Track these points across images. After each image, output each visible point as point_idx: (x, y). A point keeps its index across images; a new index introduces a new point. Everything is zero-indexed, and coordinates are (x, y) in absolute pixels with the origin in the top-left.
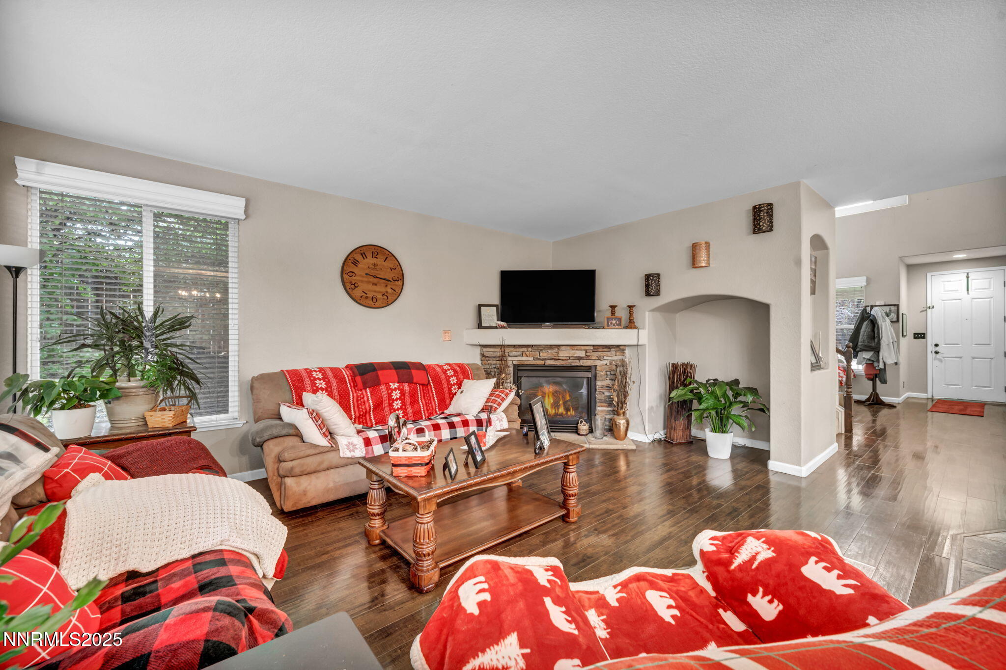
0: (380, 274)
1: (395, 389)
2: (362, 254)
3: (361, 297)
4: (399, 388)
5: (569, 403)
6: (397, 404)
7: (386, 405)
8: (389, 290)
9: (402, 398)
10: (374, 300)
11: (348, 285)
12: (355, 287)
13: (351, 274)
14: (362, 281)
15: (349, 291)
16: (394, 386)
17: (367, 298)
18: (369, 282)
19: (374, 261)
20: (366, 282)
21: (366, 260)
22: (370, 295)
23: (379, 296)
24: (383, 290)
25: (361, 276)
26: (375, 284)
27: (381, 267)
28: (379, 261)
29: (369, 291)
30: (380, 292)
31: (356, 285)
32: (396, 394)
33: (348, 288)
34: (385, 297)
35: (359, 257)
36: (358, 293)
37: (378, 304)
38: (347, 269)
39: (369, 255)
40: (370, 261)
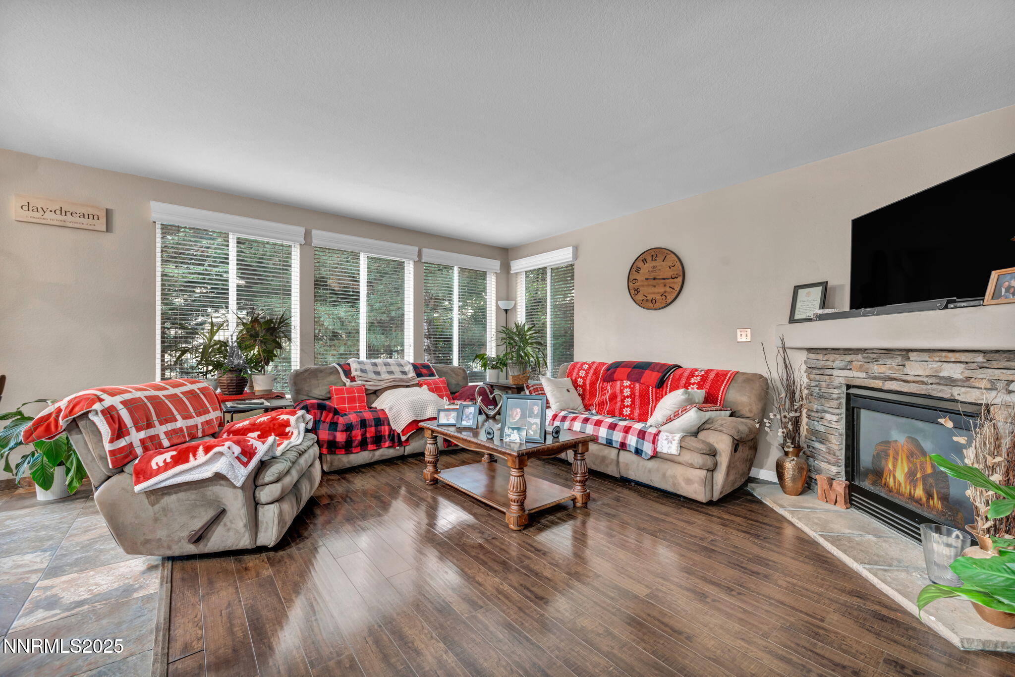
0: (659, 276)
1: (627, 387)
2: (643, 261)
3: (643, 300)
4: (629, 387)
5: (931, 481)
6: (628, 402)
7: (619, 400)
8: (668, 289)
9: (632, 396)
10: (654, 301)
11: (633, 292)
12: (638, 292)
13: (634, 282)
14: (643, 286)
15: (633, 296)
16: (627, 383)
17: (647, 300)
18: (648, 285)
19: (654, 263)
20: (646, 285)
21: (647, 265)
22: (650, 298)
23: (658, 297)
24: (662, 290)
25: (642, 281)
26: (654, 286)
27: (660, 268)
28: (658, 263)
29: (649, 294)
30: (659, 293)
31: (638, 290)
32: (627, 392)
33: (632, 294)
34: (664, 297)
35: (640, 264)
36: (640, 297)
37: (656, 305)
38: (632, 277)
39: (649, 259)
40: (650, 264)
